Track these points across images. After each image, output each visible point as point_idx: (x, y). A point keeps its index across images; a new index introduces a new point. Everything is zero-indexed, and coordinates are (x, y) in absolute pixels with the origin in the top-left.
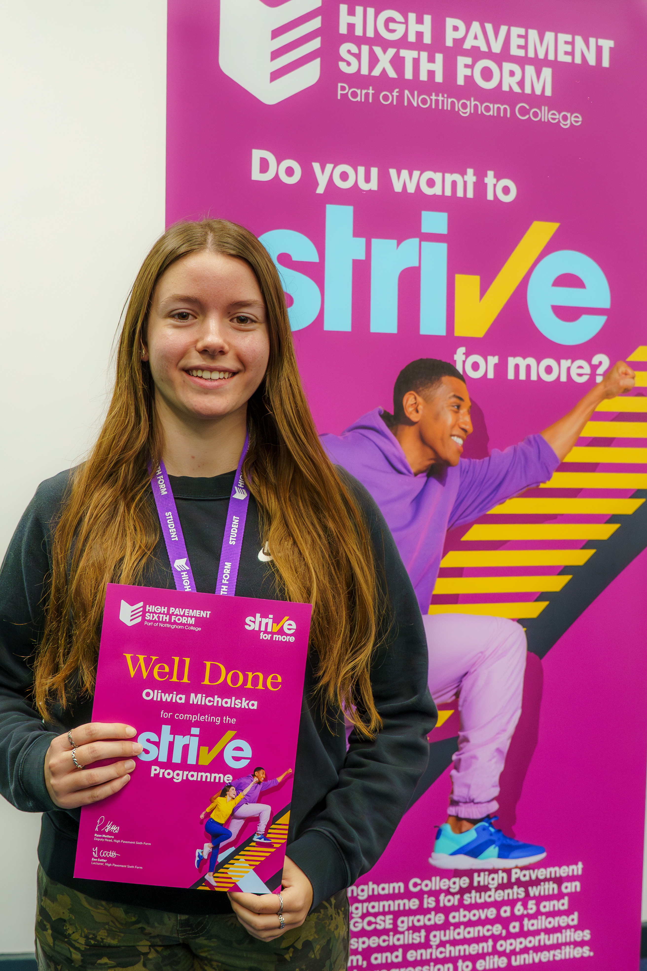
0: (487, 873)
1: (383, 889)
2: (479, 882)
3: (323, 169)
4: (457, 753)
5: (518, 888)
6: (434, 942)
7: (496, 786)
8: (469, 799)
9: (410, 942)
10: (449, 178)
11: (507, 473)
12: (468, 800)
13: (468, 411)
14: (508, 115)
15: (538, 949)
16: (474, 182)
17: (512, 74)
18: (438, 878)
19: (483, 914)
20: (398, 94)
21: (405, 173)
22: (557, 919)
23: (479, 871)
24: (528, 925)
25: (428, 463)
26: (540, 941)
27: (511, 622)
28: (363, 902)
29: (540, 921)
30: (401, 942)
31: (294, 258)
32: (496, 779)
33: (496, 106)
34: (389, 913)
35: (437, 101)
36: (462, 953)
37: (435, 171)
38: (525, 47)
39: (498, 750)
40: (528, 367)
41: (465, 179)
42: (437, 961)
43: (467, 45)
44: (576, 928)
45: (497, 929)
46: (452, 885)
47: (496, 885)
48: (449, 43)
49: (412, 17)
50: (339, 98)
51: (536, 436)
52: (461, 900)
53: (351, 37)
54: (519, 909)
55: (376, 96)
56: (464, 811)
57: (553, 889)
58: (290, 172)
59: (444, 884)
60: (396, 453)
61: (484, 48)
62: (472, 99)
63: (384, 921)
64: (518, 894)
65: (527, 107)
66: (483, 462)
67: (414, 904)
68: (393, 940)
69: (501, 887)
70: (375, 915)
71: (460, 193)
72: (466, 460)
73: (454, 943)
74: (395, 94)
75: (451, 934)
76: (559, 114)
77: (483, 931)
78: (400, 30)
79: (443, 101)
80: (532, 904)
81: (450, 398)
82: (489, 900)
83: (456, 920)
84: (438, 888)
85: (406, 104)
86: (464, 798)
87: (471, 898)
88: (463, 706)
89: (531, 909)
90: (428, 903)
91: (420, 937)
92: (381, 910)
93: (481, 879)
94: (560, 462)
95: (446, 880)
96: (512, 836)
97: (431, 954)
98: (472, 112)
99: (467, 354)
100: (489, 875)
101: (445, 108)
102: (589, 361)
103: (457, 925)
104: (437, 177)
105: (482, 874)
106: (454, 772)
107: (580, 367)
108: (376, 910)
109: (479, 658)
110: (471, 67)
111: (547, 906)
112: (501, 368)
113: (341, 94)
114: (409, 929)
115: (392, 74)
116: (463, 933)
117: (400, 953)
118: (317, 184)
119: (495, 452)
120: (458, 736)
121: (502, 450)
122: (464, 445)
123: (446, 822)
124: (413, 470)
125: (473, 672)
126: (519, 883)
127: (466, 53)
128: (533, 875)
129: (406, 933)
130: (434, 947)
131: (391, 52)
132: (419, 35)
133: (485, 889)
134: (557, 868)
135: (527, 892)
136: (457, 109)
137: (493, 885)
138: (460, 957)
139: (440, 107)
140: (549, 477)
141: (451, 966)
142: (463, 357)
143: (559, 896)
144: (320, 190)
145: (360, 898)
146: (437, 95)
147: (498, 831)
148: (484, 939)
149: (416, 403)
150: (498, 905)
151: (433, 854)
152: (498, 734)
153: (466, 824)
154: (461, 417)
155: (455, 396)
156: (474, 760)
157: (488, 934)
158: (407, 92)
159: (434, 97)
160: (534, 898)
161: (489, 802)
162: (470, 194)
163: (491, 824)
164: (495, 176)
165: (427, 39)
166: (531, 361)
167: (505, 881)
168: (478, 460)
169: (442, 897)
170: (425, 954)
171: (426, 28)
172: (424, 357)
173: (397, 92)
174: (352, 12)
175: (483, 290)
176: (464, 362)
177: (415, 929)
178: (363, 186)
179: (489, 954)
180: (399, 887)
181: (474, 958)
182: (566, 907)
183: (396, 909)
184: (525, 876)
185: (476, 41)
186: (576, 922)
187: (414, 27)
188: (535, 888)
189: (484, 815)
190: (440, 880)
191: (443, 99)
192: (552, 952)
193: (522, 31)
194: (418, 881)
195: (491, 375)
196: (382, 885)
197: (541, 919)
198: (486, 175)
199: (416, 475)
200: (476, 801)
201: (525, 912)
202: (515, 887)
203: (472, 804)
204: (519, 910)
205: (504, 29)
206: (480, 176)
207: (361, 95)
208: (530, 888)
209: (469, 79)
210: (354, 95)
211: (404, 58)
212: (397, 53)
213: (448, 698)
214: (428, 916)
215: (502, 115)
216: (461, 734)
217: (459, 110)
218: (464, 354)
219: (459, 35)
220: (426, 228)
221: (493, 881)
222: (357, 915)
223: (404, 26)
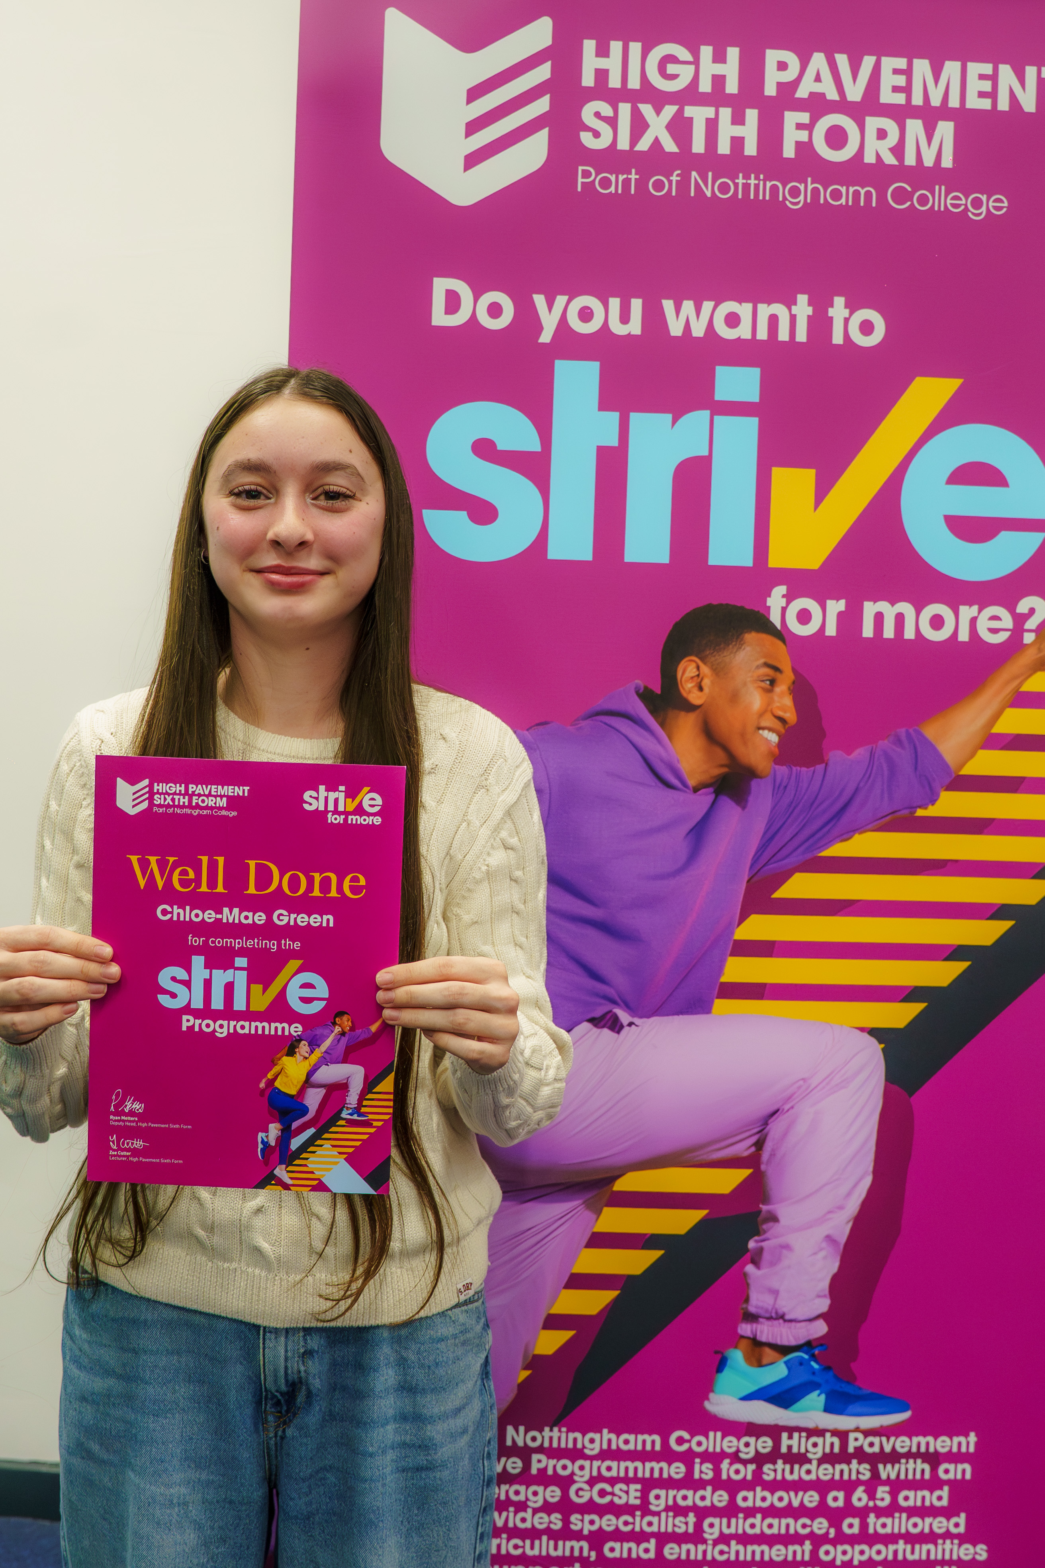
0: (804, 1434)
1: (626, 1442)
2: (790, 1448)
3: (550, 306)
4: (756, 1238)
5: (859, 1463)
6: (711, 1534)
7: (825, 1296)
8: (776, 1313)
9: (670, 1530)
10: (765, 311)
11: (857, 790)
12: (774, 1315)
13: (789, 688)
14: (874, 204)
16: (809, 316)
17: (882, 134)
18: (719, 1434)
19: (795, 1499)
20: (679, 178)
21: (688, 306)
22: (928, 1520)
24: (875, 1524)
26: (896, 1553)
27: (858, 1032)
28: (592, 1458)
29: (897, 1521)
30: (654, 1528)
31: (501, 446)
32: (825, 1284)
33: (851, 189)
34: (636, 1480)
35: (746, 187)
36: (758, 1558)
37: (740, 301)
38: (907, 89)
39: (829, 1239)
40: (900, 618)
41: (793, 312)
43: (802, 92)
44: (963, 1539)
45: (820, 1526)
46: (742, 1448)
47: (820, 1455)
48: (770, 90)
49: (706, 52)
50: (579, 189)
51: (911, 731)
52: (758, 1473)
53: (601, 91)
55: (642, 184)
56: (766, 1332)
57: (923, 1471)
58: (495, 310)
59: (730, 1444)
60: (664, 754)
61: (832, 95)
62: (809, 179)
63: (627, 1492)
64: (858, 1472)
65: (909, 189)
66: (814, 772)
67: (677, 1470)
68: (640, 1523)
69: (828, 1458)
70: (613, 1481)
71: (783, 335)
72: (783, 770)
73: (745, 1539)
74: (674, 178)
75: (739, 1525)
76: (967, 196)
77: (796, 1526)
78: (685, 74)
79: (757, 186)
80: (883, 1492)
81: (758, 667)
82: (807, 1478)
83: (750, 1503)
84: (718, 1450)
85: (692, 193)
86: (767, 1311)
87: (775, 1471)
88: (769, 1162)
89: (883, 1499)
90: (701, 1472)
91: (686, 1523)
92: (622, 1474)
93: (794, 1442)
94: (954, 776)
95: (732, 1438)
96: (851, 1380)
97: (705, 1553)
98: (809, 201)
99: (790, 597)
100: (808, 1438)
101: (761, 197)
102: (1011, 608)
103: (750, 1512)
104: (744, 310)
105: (796, 1435)
106: (750, 1268)
107: (995, 618)
108: (614, 1473)
109: (799, 1088)
110: (809, 127)
111: (910, 1498)
112: (850, 619)
113: (582, 183)
114: (667, 1509)
115: (670, 146)
116: (759, 1525)
117: (652, 1544)
118: (539, 328)
119: (836, 757)
120: (760, 1211)
121: (849, 754)
122: (780, 745)
124: (692, 782)
125: (788, 1110)
126: (860, 1455)
127: (799, 105)
128: (887, 1444)
129: (663, 1515)
130: (710, 1542)
131: (670, 111)
132: (719, 81)
133: (802, 1459)
134: (930, 1439)
135: (875, 1472)
136: (781, 199)
137: (816, 1454)
139: (752, 197)
142: (783, 602)
143: (934, 1484)
144: (546, 337)
145: (588, 1452)
146: (747, 177)
147: (827, 1368)
148: (798, 1539)
149: (698, 676)
150: (823, 1487)
151: (711, 1396)
152: (830, 1212)
154: (776, 698)
155: (766, 665)
156: (785, 1252)
157: (804, 1532)
158: (694, 174)
159: (740, 181)
160: (888, 1482)
161: (810, 1320)
162: (802, 336)
163: (813, 1357)
164: (847, 306)
165: (732, 87)
166: (906, 608)
167: (836, 1450)
168: (804, 769)
169: (725, 1464)
170: (695, 1552)
171: (731, 68)
173: (678, 175)
174: (603, 51)
175: (821, 492)
176: (784, 610)
177: (677, 1510)
178: (618, 328)
180: (653, 1442)
182: (945, 1502)
183: (648, 1475)
184: (871, 1445)
185: (817, 84)
186: (962, 1529)
187: (708, 68)
188: (889, 1466)
189: (802, 1341)
190: (723, 1438)
191: (757, 182)
193: (901, 63)
194: (685, 1435)
195: (831, 630)
196: (625, 1436)
197: (900, 1518)
198: (831, 304)
199: (696, 790)
200: (787, 1317)
201: (871, 1504)
202: (854, 1462)
203: (781, 1321)
204: (860, 1499)
205: (868, 62)
206: (821, 306)
207: (616, 182)
208: (880, 1466)
209: (805, 148)
210: (605, 183)
211: (690, 120)
212: (680, 111)
213: (743, 1149)
214: (700, 1493)
215: (862, 203)
216: (764, 1208)
217: (785, 198)
218: (784, 596)
219: (788, 76)
220: (722, 393)
221: (817, 1448)
222: (581, 1479)
223: (692, 68)
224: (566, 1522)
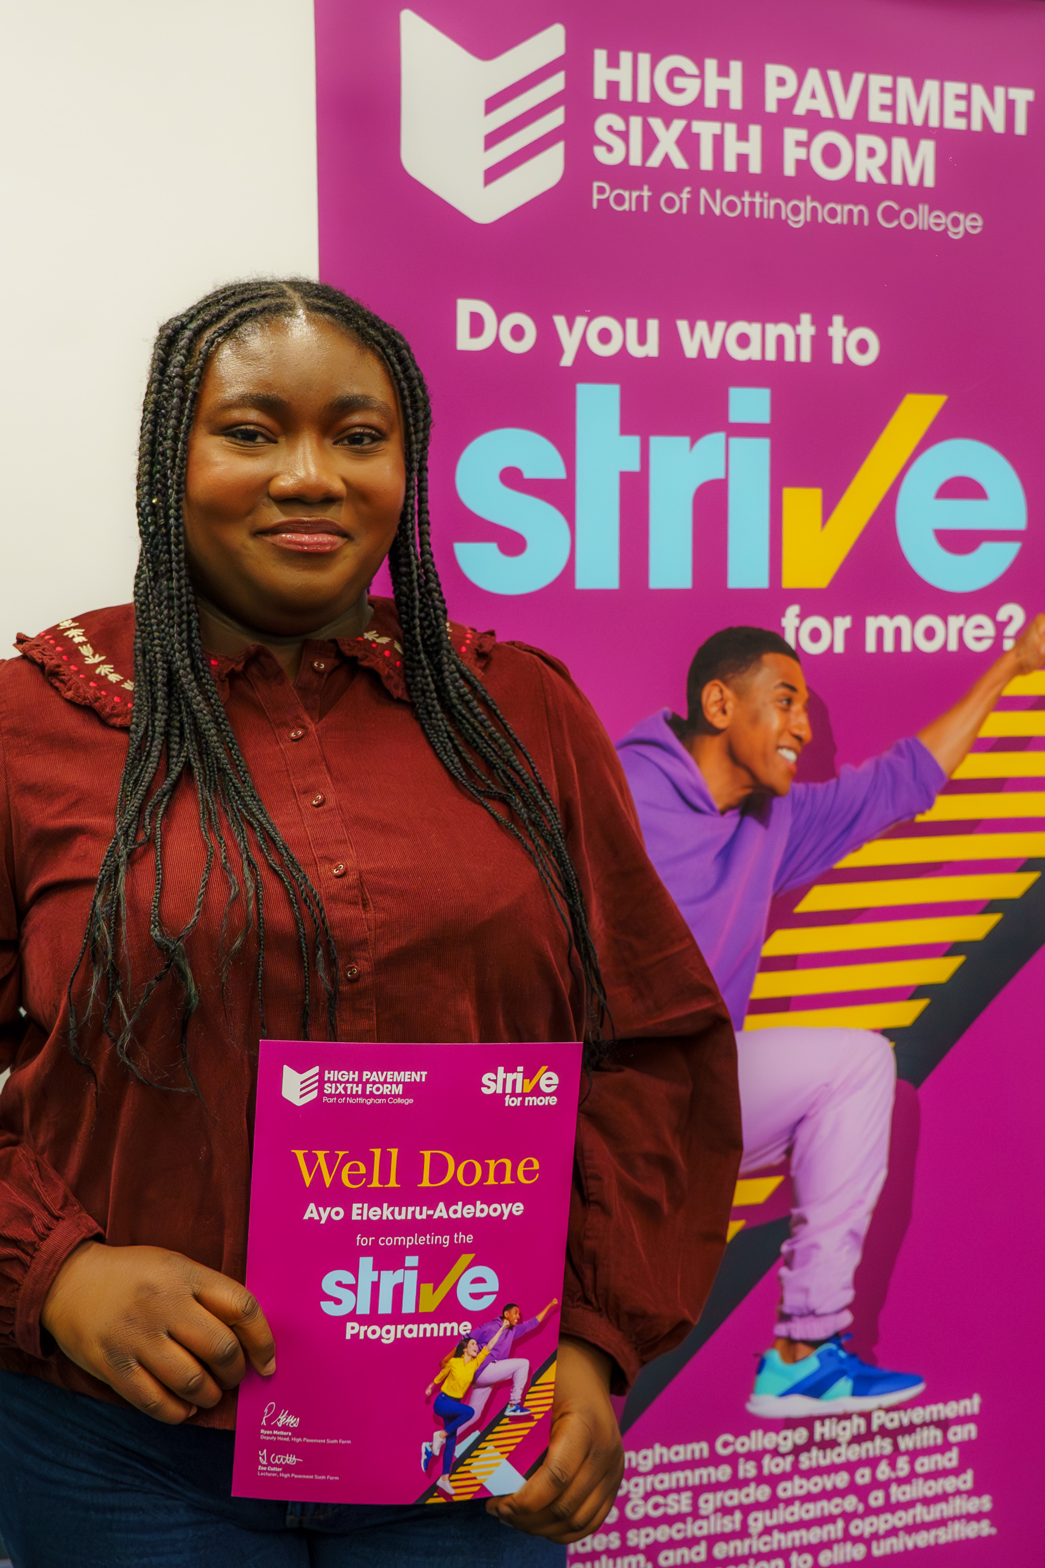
0: (834, 1420)
1: (677, 1454)
2: (823, 1435)
3: (570, 326)
4: (789, 1241)
6: (755, 1527)
9: (719, 1530)
10: (773, 330)
12: (805, 1311)
14: (866, 222)
15: (912, 1529)
16: (812, 336)
17: (872, 153)
19: (828, 1482)
20: (689, 196)
21: (702, 326)
22: (941, 1481)
23: (822, 1418)
24: (897, 1493)
25: (742, 793)
26: (914, 1517)
28: (645, 1474)
29: (915, 1487)
30: (705, 1532)
31: (528, 474)
32: (848, 1276)
33: (847, 208)
34: (687, 1489)
35: (752, 205)
36: (797, 1543)
37: (750, 320)
39: (853, 1234)
40: (898, 632)
42: (760, 1557)
44: (970, 1493)
45: (851, 1503)
46: (781, 1442)
48: (771, 106)
49: (711, 65)
50: (595, 205)
51: (910, 740)
53: (613, 103)
54: (883, 1472)
55: (654, 201)
56: (800, 1329)
57: (936, 1437)
58: (518, 333)
59: (769, 1440)
62: (808, 198)
63: (679, 1502)
65: (896, 207)
67: (723, 1473)
68: (692, 1529)
69: (857, 1439)
70: (665, 1493)
71: (790, 356)
72: (801, 787)
73: (785, 1528)
74: (685, 195)
75: (781, 1515)
76: (947, 215)
77: (829, 1507)
78: (692, 87)
79: (762, 204)
81: (776, 687)
82: (838, 1461)
83: (789, 1494)
84: (760, 1447)
85: (702, 211)
87: (810, 1459)
89: (902, 1469)
90: (745, 1471)
92: (674, 1485)
93: (826, 1429)
95: (772, 1435)
97: (750, 1547)
98: (809, 219)
99: (802, 616)
100: (838, 1423)
101: (765, 216)
102: (992, 616)
103: (789, 1502)
104: (753, 330)
105: (827, 1422)
106: (784, 1271)
107: (979, 627)
108: (666, 1486)
110: (806, 144)
111: (925, 1464)
112: (855, 635)
113: (599, 201)
114: (716, 1511)
115: (680, 162)
116: (798, 1512)
117: (703, 1547)
118: (561, 352)
119: (846, 770)
120: (790, 1216)
122: (798, 762)
123: (772, 1346)
124: (719, 805)
126: (884, 1432)
128: (905, 1418)
129: (712, 1518)
132: (723, 95)
133: (833, 1444)
134: (941, 1406)
135: (895, 1445)
136: (783, 217)
137: (845, 1437)
138: (794, 1548)
139: (757, 215)
140: (929, 804)
141: (780, 1562)
142: (796, 622)
143: (945, 1447)
144: (567, 360)
145: (642, 1469)
146: (752, 195)
147: (852, 1355)
148: (831, 1519)
149: (722, 699)
150: (850, 1467)
151: (754, 1398)
153: (802, 1349)
154: (792, 717)
155: (785, 685)
157: (836, 1511)
158: (703, 192)
159: (747, 199)
160: (907, 1453)
161: (839, 1312)
162: (806, 356)
163: (841, 1347)
164: (845, 324)
165: (736, 102)
166: (903, 621)
167: (863, 1430)
169: (766, 1460)
170: (741, 1547)
171: (734, 84)
172: (735, 625)
173: (689, 192)
174: (613, 62)
175: (828, 509)
176: (797, 630)
177: (725, 1511)
178: (636, 351)
179: (837, 1541)
180: (701, 1451)
181: (814, 1549)
182: (954, 1463)
183: (697, 1482)
184: (892, 1420)
185: (813, 101)
186: (969, 1485)
187: (714, 83)
188: (907, 1437)
189: (830, 1332)
190: (764, 1435)
192: (933, 1532)
193: (886, 81)
194: (729, 1437)
195: (839, 648)
196: (675, 1448)
197: (917, 1485)
198: (830, 323)
199: (723, 813)
200: (819, 1311)
201: (893, 1475)
203: (811, 1318)
205: (858, 79)
206: (822, 324)
207: (630, 199)
208: (900, 1439)
209: (803, 165)
210: (620, 200)
211: (698, 136)
212: (688, 127)
213: (774, 1157)
214: (745, 1491)
215: (856, 221)
216: (795, 1212)
217: (787, 217)
218: (798, 616)
219: (787, 92)
220: (736, 415)
221: (845, 1431)
222: (636, 1495)
223: (698, 82)
224: (624, 1539)
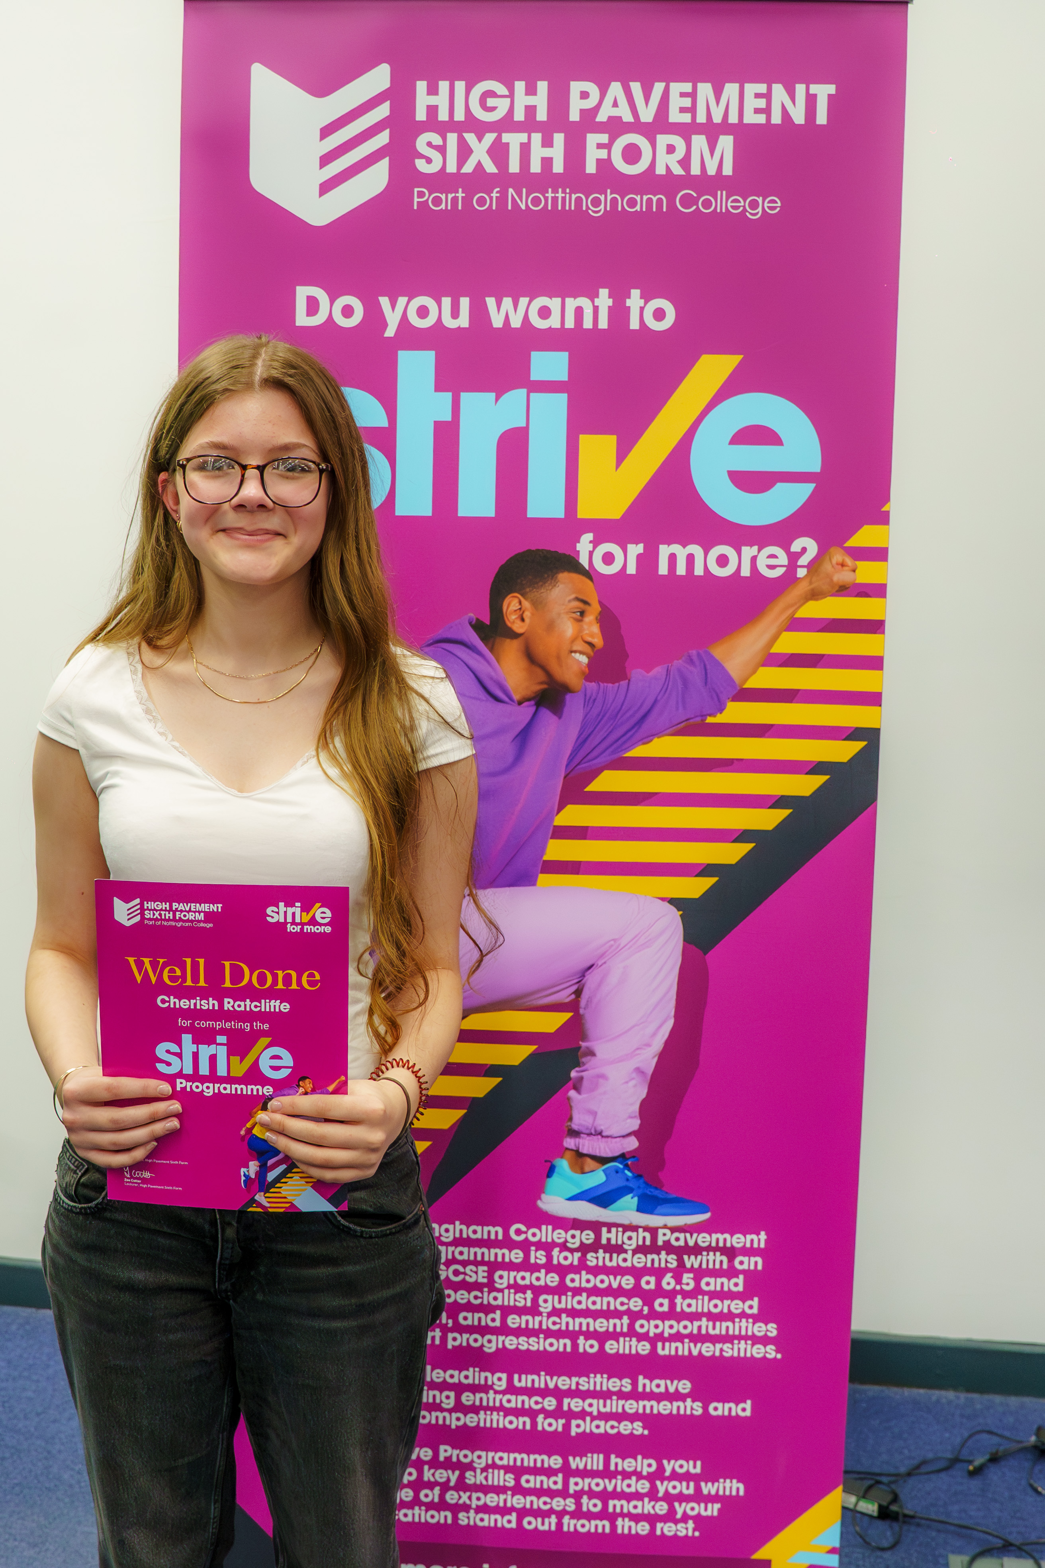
1: (475, 1232)
2: (609, 1240)
3: (393, 305)
5: (667, 1253)
6: (545, 1308)
9: (512, 1303)
10: (572, 304)
14: (665, 210)
16: (610, 307)
17: (671, 149)
18: (550, 1229)
19: (614, 1282)
20: (498, 195)
21: (507, 302)
33: (645, 197)
35: (555, 199)
36: (584, 1328)
37: (551, 296)
38: (692, 110)
40: (691, 558)
41: (596, 305)
42: (550, 1333)
43: (602, 117)
45: (636, 1304)
46: (569, 1239)
47: (634, 1245)
48: (574, 116)
49: (520, 86)
52: (583, 1259)
53: (432, 124)
54: (669, 1282)
55: (467, 201)
58: (348, 311)
59: (559, 1235)
61: (628, 117)
62: (608, 191)
64: (666, 1261)
65: (694, 194)
67: (516, 1256)
69: (642, 1250)
71: (588, 324)
73: (573, 1313)
74: (494, 194)
75: (569, 1301)
76: (745, 199)
77: (615, 1303)
79: (564, 199)
82: (623, 1265)
83: (576, 1285)
84: (550, 1240)
85: (510, 208)
87: (597, 1258)
90: (536, 1258)
91: (525, 1299)
93: (612, 1235)
95: (561, 1231)
97: (541, 1323)
98: (608, 209)
99: (596, 543)
101: (567, 209)
102: (788, 548)
103: (577, 1291)
104: (553, 303)
107: (772, 556)
110: (607, 147)
112: (648, 560)
113: (418, 203)
115: (490, 168)
116: (586, 1302)
117: (497, 1315)
118: (385, 325)
126: (668, 1247)
127: (600, 128)
129: (506, 1292)
130: (545, 1315)
131: (490, 138)
132: (531, 110)
133: (618, 1249)
134: (727, 1236)
135: (681, 1261)
136: (584, 208)
137: (630, 1246)
138: (581, 1332)
139: (560, 209)
142: (590, 547)
144: (390, 332)
146: (555, 191)
148: (617, 1314)
150: (637, 1273)
157: (622, 1308)
158: (511, 191)
159: (550, 194)
162: (603, 324)
164: (642, 296)
165: (542, 115)
166: (696, 550)
167: (648, 1242)
169: (556, 1252)
170: (531, 1322)
171: (540, 100)
173: (498, 192)
174: (433, 90)
176: (591, 552)
177: (517, 1288)
178: (450, 323)
179: (623, 1334)
181: (601, 1337)
184: (677, 1240)
185: (615, 109)
187: (522, 101)
191: (563, 195)
193: (687, 87)
194: (522, 1227)
195: (631, 570)
198: (628, 296)
202: (663, 1252)
205: (658, 87)
206: (620, 297)
207: (446, 201)
208: (685, 1256)
209: (604, 164)
210: (437, 201)
211: (507, 145)
212: (498, 138)
215: (654, 209)
217: (588, 209)
218: (591, 542)
219: (590, 103)
220: (536, 374)
221: (630, 1241)
